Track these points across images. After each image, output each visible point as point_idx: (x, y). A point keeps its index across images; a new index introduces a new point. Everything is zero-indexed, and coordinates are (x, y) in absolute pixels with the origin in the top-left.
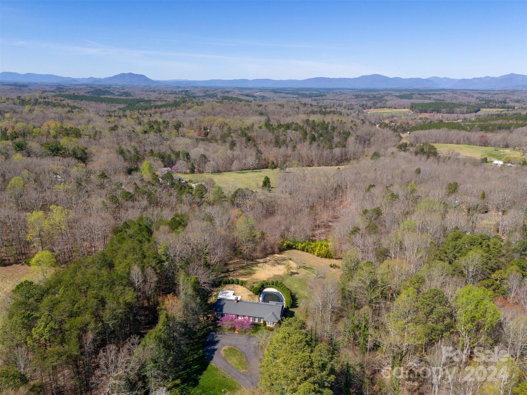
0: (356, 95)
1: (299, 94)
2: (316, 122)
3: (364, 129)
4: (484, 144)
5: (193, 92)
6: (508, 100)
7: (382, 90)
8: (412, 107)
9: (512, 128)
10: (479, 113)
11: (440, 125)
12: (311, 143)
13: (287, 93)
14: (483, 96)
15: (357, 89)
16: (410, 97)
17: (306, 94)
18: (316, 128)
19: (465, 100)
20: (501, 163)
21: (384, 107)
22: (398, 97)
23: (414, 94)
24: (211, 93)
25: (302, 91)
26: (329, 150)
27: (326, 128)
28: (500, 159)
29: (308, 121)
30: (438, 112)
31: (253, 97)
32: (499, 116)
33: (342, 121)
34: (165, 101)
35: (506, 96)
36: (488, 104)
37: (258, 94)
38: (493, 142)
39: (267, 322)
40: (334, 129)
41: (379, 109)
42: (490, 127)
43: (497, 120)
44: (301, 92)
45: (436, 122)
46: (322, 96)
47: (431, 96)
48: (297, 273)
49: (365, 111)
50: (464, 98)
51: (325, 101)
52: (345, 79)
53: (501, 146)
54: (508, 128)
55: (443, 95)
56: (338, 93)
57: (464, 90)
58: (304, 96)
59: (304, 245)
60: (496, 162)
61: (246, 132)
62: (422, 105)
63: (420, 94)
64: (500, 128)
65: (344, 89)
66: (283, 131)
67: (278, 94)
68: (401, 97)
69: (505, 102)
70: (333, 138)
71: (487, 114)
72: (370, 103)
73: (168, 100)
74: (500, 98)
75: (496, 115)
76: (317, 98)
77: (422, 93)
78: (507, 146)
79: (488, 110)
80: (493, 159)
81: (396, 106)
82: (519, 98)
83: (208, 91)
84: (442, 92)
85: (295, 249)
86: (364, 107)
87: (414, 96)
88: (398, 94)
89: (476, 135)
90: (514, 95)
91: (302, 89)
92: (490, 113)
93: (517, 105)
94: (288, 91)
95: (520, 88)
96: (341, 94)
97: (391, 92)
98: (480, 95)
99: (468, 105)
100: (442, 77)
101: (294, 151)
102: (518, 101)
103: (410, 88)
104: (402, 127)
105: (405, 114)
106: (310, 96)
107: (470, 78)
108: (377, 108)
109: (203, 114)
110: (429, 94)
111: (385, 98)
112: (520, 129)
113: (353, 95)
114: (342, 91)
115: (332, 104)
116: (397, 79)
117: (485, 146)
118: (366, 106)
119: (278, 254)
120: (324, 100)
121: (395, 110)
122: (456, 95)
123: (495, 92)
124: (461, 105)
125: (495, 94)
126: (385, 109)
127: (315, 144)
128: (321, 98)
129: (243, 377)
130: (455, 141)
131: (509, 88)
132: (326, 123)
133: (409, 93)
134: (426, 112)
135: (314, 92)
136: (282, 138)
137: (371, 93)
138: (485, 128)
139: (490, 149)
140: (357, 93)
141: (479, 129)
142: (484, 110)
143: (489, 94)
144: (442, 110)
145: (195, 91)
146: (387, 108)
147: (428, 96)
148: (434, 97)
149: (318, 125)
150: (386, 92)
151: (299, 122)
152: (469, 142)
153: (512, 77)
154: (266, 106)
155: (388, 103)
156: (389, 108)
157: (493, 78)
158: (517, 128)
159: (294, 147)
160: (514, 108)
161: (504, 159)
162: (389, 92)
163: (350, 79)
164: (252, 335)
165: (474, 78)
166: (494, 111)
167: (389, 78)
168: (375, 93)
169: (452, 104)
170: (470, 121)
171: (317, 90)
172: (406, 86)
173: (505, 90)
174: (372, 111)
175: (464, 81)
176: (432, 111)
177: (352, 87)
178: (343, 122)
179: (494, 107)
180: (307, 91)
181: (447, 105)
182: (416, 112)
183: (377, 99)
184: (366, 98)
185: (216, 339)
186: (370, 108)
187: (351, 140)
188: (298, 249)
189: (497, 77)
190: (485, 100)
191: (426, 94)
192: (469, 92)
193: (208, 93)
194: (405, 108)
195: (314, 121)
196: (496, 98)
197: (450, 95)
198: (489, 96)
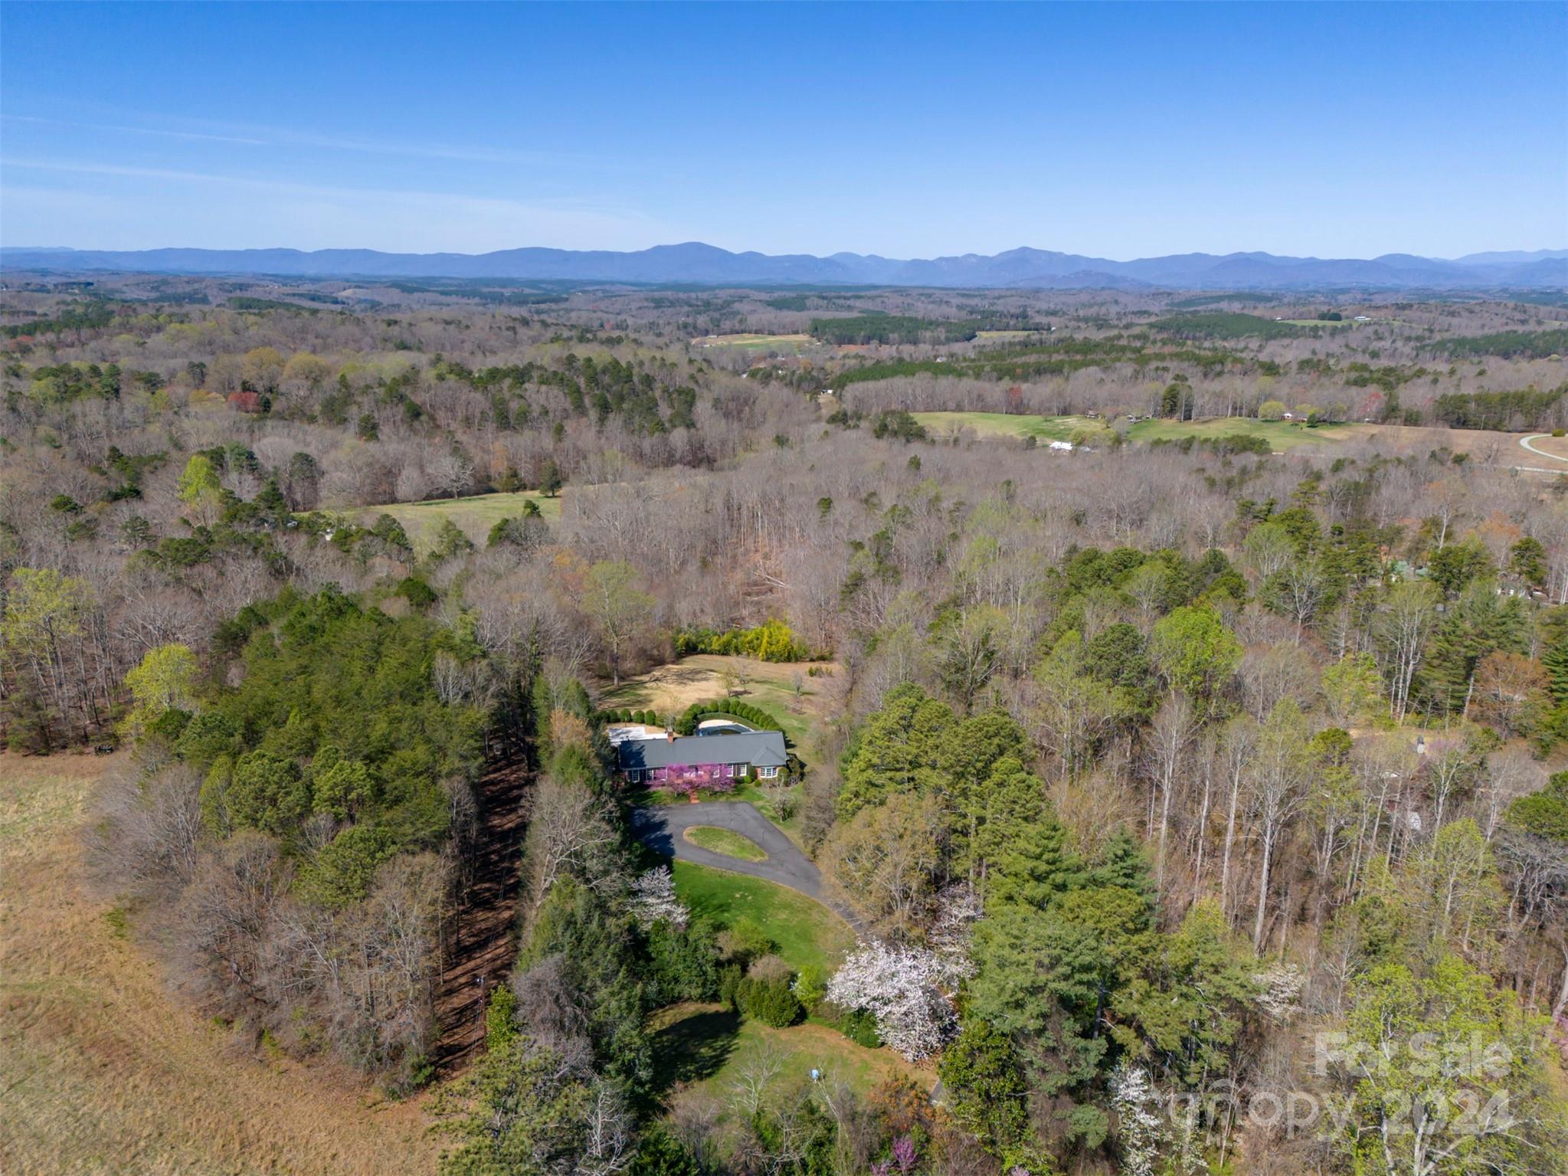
0: (654, 300)
1: (483, 296)
2: (595, 361)
3: (722, 383)
4: (1017, 408)
5: (110, 286)
6: (1030, 312)
7: (722, 287)
8: (817, 329)
9: (1066, 370)
10: (975, 342)
11: (902, 367)
12: (602, 420)
13: (443, 293)
14: (973, 302)
15: (651, 285)
16: (797, 303)
17: (502, 295)
18: (600, 377)
19: (936, 312)
20: (1067, 446)
21: (743, 332)
22: (769, 304)
23: (807, 297)
24: (180, 290)
25: (488, 286)
26: (657, 434)
27: (629, 379)
28: (1062, 440)
29: (571, 359)
30: (883, 341)
31: (336, 302)
32: (1025, 344)
33: (663, 359)
34: (27, 313)
35: (1023, 301)
36: (991, 320)
37: (349, 292)
38: (1034, 403)
39: (759, 770)
40: (648, 381)
41: (729, 337)
42: (1019, 371)
43: (1024, 354)
44: (485, 290)
45: (889, 363)
46: (556, 301)
47: (851, 302)
48: (745, 692)
49: (694, 341)
50: (930, 307)
51: (573, 315)
52: (609, 256)
53: (1055, 411)
54: (1056, 370)
55: (879, 300)
56: (600, 294)
57: (923, 288)
58: (499, 299)
59: (725, 638)
60: (1056, 444)
61: (402, 390)
62: (838, 323)
63: (823, 298)
64: (1040, 371)
65: (612, 283)
66: (511, 387)
67: (416, 295)
68: (779, 305)
69: (1024, 316)
70: (657, 405)
71: (999, 342)
72: (702, 320)
73: (39, 311)
74: (1012, 305)
75: (1020, 343)
76: (543, 306)
77: (829, 295)
78: (1065, 412)
79: (994, 334)
80: (1048, 441)
81: (775, 328)
82: (1052, 306)
83: (165, 282)
84: (874, 293)
85: (703, 652)
86: (690, 329)
87: (808, 303)
88: (764, 296)
89: (996, 390)
90: (1039, 299)
91: (489, 282)
92: (1006, 340)
93: (1055, 323)
94: (443, 285)
95: (1044, 284)
96: (609, 296)
97: (748, 291)
98: (965, 301)
99: (947, 324)
100: (864, 254)
101: (560, 440)
102: (1054, 313)
103: (789, 283)
104: (813, 379)
105: (800, 346)
106: (522, 301)
107: (931, 258)
108: (725, 334)
109: (208, 349)
110: (845, 298)
111: (737, 306)
112: (1083, 371)
113: (647, 300)
114: (607, 287)
115: (596, 324)
116: (751, 258)
117: (1020, 414)
118: (695, 327)
119: (673, 663)
120: (568, 311)
121: (771, 338)
122: (909, 301)
123: (996, 294)
124: (932, 324)
125: (999, 298)
126: (746, 335)
127: (615, 421)
128: (554, 306)
129: (764, 868)
130: (952, 405)
131: (1021, 284)
132: (624, 365)
133: (793, 295)
134: (851, 341)
135: (527, 291)
136: (514, 405)
137: (693, 295)
138: (1009, 372)
139: (1033, 420)
140: (657, 295)
141: (995, 374)
142: (984, 334)
143: (984, 297)
144: (891, 336)
145: (119, 286)
146: (750, 332)
147: (841, 302)
148: (858, 303)
149: (604, 372)
150: (732, 291)
151: (546, 362)
152: (984, 407)
153: (1022, 257)
154: (410, 325)
155: (752, 320)
156: (756, 332)
157: (984, 258)
158: (1076, 369)
159: (560, 430)
160: (1049, 329)
161: (1071, 437)
162: (741, 292)
163: (622, 255)
164: (733, 799)
165: (941, 259)
166: (1008, 336)
167: (731, 254)
168: (704, 296)
169: (911, 319)
170: (965, 360)
171: (533, 284)
172: (778, 278)
173: (1016, 289)
174: (713, 342)
175: (917, 264)
176: (867, 340)
177: (632, 279)
178: (668, 362)
179: (1006, 328)
180: (504, 287)
181: (898, 324)
182: (828, 342)
183: (715, 310)
184: (686, 309)
185: (657, 819)
186: (707, 333)
187: (703, 408)
188: (711, 653)
189: (991, 255)
190: (979, 312)
191: (839, 298)
192: (937, 292)
193: (170, 291)
194: (796, 332)
195: (589, 360)
196: (1000, 306)
197: (898, 300)
198: (986, 303)
